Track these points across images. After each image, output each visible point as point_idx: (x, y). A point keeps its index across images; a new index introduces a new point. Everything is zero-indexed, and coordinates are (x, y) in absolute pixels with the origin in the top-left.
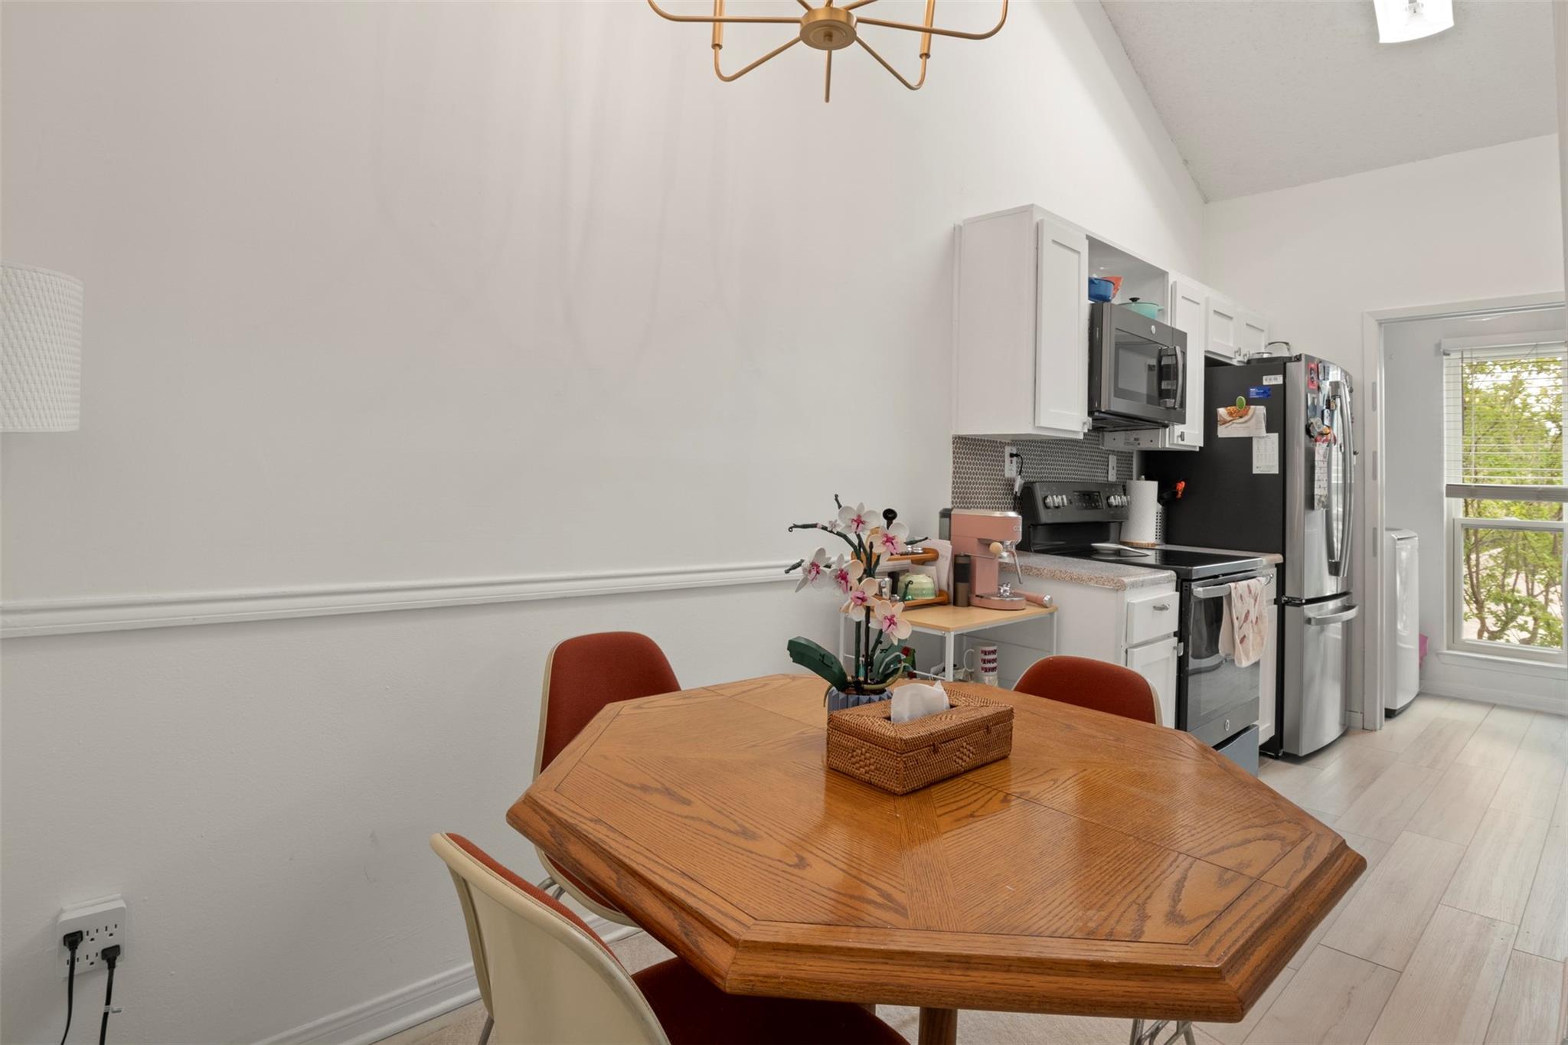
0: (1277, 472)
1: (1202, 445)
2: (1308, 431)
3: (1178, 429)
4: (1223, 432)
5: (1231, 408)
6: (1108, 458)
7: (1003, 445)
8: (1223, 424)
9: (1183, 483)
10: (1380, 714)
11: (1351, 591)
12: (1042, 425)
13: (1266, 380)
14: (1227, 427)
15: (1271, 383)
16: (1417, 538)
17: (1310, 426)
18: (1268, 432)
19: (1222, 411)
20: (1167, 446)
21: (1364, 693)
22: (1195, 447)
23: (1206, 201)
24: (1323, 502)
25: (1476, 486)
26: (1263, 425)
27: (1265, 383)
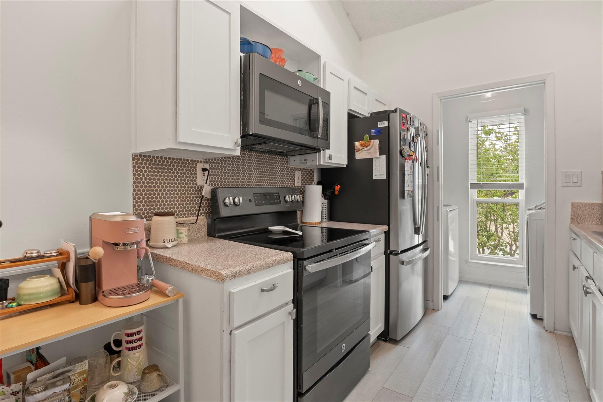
0: (385, 178)
1: (347, 164)
2: (401, 153)
3: (328, 152)
4: (359, 156)
5: (362, 142)
6: (295, 173)
7: (195, 163)
8: (358, 151)
9: (339, 186)
10: (441, 298)
11: (427, 240)
12: (181, 141)
13: (379, 124)
14: (360, 153)
15: (382, 126)
16: (458, 209)
17: (402, 150)
18: (380, 155)
19: (357, 144)
20: (322, 163)
21: (433, 292)
22: (343, 165)
23: (360, 39)
24: (410, 194)
25: (482, 183)
26: (378, 150)
27: (379, 126)
